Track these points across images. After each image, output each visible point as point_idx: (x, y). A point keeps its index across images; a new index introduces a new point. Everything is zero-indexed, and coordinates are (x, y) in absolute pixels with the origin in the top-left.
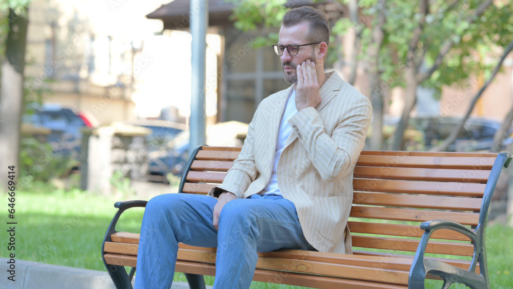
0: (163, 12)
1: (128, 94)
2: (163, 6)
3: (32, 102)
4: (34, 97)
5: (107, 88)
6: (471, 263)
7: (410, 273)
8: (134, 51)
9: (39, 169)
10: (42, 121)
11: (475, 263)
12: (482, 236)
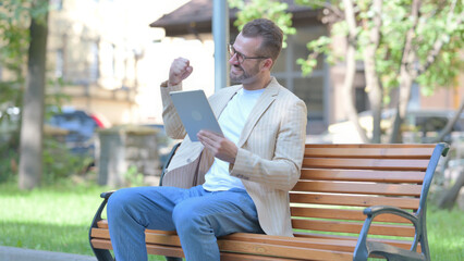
0: (164, 22)
1: (132, 95)
2: (165, 16)
3: (50, 105)
4: (53, 101)
5: (114, 91)
6: (413, 244)
7: (354, 254)
8: (137, 57)
9: (60, 166)
10: (58, 123)
11: (416, 243)
12: (422, 219)
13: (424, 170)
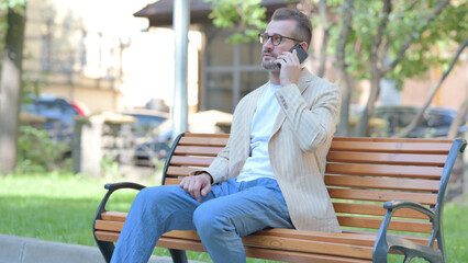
3: (29, 92)
4: (31, 88)
6: (430, 239)
7: (374, 248)
8: (122, 46)
10: (38, 111)
11: (433, 240)
12: (439, 215)
13: (442, 165)
